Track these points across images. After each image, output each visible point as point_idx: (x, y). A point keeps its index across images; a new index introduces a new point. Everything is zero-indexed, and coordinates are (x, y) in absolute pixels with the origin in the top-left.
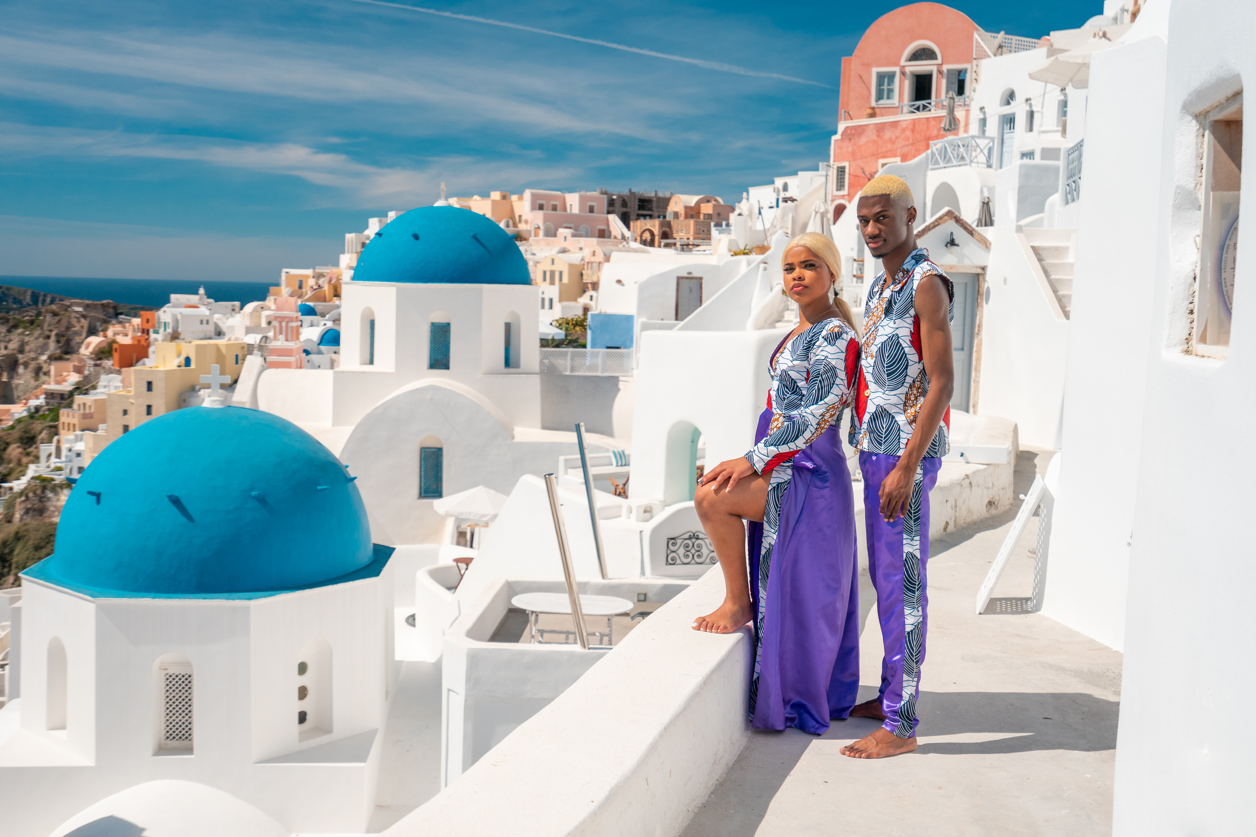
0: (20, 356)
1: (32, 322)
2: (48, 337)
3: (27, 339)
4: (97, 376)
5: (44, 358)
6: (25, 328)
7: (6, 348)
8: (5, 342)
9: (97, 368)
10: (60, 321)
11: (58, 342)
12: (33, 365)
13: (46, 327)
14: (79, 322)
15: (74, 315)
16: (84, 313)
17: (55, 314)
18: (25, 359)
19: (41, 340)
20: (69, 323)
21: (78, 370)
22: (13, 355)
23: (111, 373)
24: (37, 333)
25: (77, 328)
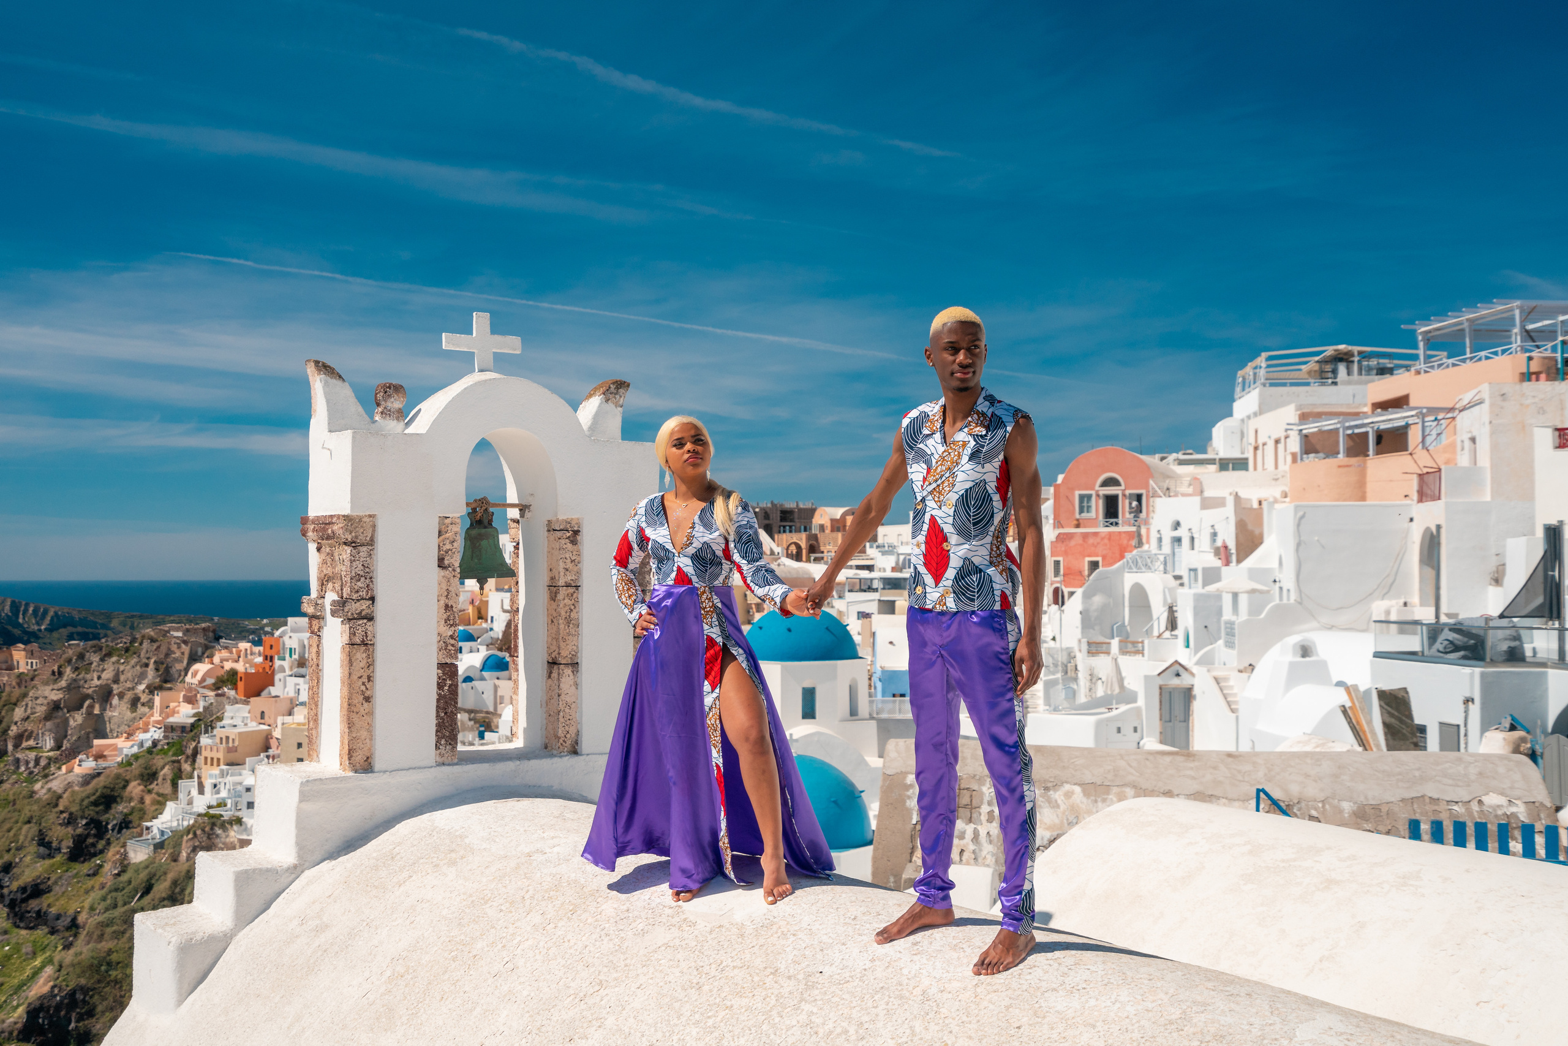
0: (115, 686)
1: (127, 650)
2: (147, 665)
3: (122, 668)
4: (221, 707)
5: (142, 687)
6: (121, 656)
7: (99, 678)
8: (98, 671)
9: (219, 699)
10: (159, 647)
11: (157, 670)
12: (129, 695)
13: (142, 655)
14: (179, 647)
15: (174, 640)
16: (185, 638)
17: (153, 640)
18: (120, 690)
19: (138, 668)
20: (169, 649)
21: (190, 700)
22: (107, 685)
23: (237, 703)
24: (133, 661)
25: (178, 654)
